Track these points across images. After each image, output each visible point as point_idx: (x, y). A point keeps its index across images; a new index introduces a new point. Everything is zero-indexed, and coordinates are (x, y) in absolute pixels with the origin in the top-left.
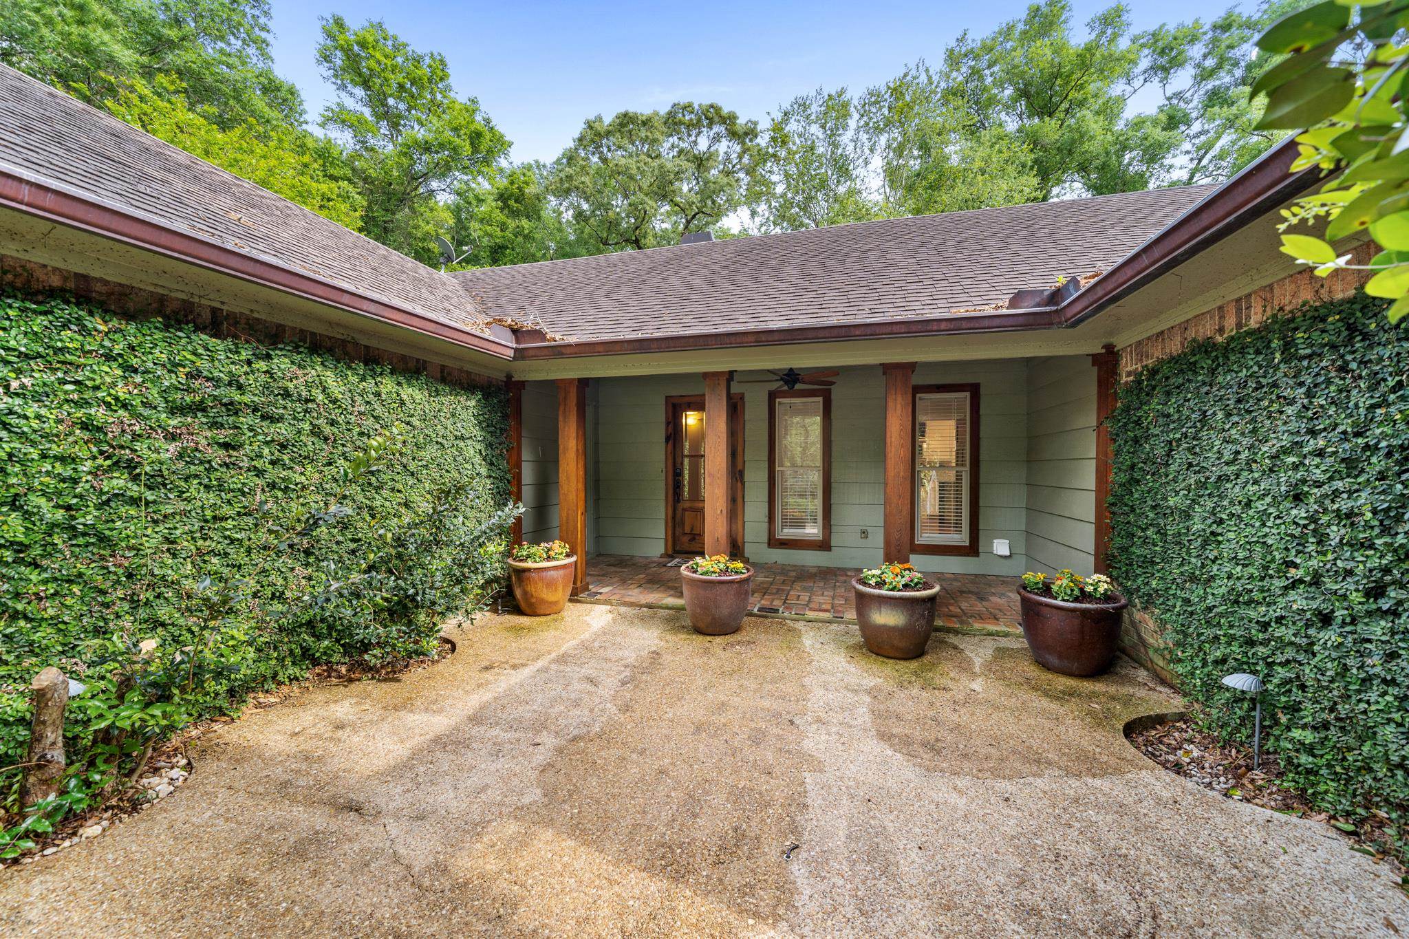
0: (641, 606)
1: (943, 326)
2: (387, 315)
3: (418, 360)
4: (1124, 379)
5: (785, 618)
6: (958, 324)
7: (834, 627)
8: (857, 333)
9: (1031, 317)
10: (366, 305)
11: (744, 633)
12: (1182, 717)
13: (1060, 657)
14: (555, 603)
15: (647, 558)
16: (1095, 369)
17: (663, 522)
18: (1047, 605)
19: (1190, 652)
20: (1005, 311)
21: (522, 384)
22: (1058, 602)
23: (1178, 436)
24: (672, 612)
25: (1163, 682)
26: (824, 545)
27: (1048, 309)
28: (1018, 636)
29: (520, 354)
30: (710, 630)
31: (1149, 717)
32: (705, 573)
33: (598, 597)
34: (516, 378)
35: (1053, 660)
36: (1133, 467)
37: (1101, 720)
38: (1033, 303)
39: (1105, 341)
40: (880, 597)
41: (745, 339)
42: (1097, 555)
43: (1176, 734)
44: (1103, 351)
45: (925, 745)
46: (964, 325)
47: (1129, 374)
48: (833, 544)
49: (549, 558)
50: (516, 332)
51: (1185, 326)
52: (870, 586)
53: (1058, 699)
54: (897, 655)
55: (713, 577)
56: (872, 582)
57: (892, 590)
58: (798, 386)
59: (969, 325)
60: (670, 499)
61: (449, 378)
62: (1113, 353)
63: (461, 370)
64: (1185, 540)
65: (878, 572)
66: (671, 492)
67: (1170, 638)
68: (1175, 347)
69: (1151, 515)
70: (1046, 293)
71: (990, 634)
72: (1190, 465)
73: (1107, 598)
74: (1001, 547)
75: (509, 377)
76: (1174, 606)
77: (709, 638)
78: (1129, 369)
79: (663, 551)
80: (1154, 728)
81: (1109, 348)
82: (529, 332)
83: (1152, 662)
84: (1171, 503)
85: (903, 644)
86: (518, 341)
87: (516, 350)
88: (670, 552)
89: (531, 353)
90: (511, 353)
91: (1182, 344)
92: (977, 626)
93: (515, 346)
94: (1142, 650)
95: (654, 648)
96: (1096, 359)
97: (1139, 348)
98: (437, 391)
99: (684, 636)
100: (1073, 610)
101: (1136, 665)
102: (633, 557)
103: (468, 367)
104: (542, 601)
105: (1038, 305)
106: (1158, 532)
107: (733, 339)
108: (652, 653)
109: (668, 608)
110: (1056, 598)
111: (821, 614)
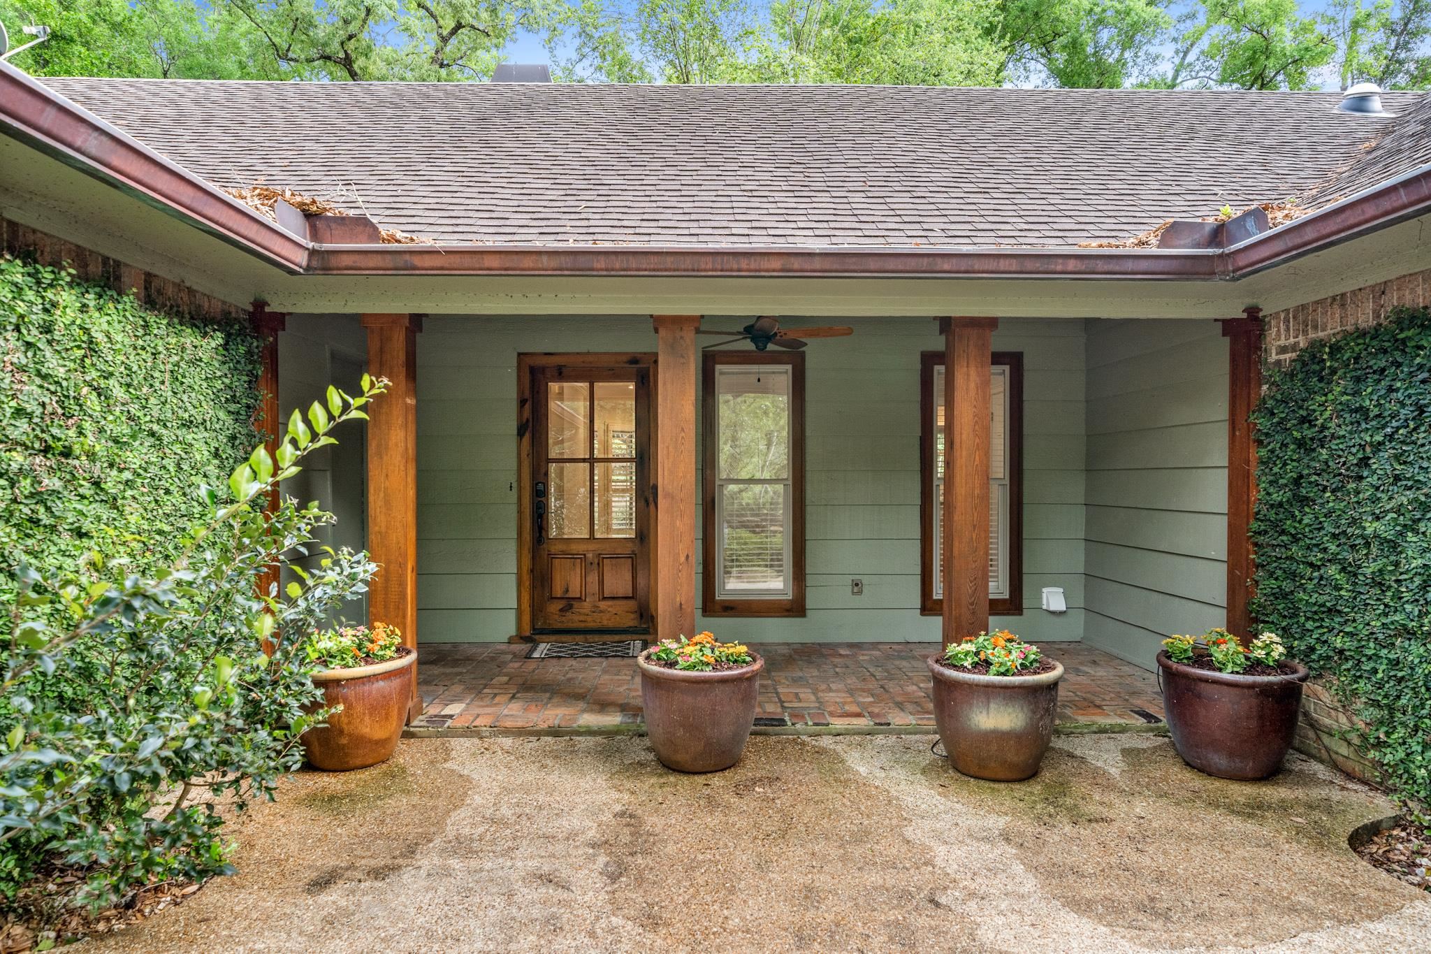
0: (539, 734)
1: (1071, 265)
2: (115, 162)
3: (106, 260)
4: (1274, 357)
5: (798, 733)
6: (1091, 264)
7: (880, 740)
8: (946, 267)
9: (1189, 262)
10: (83, 138)
11: (749, 764)
12: (1397, 822)
13: (1231, 755)
14: (383, 743)
15: (485, 645)
16: (1227, 340)
17: (513, 578)
18: (1206, 680)
19: (1400, 732)
20: (1155, 251)
21: (280, 320)
22: (1225, 676)
23: (1379, 438)
24: (599, 739)
25: (1350, 776)
26: (796, 608)
27: (1210, 251)
28: (1139, 731)
29: (321, 263)
30: (699, 766)
31: (1365, 826)
32: (692, 667)
33: (449, 723)
34: (275, 307)
35: (1219, 760)
36: (1297, 482)
37: (1319, 839)
38: (1188, 241)
39: (1249, 301)
40: (989, 687)
41: (765, 264)
42: (1231, 608)
43: (1400, 846)
44: (1245, 316)
45: (1141, 908)
46: (1101, 265)
47: (1283, 350)
48: (809, 604)
49: (369, 658)
50: (311, 216)
51: (1381, 290)
52: (962, 668)
53: (1250, 816)
54: (1009, 775)
55: (708, 673)
56: (967, 663)
57: (1004, 674)
58: (771, 347)
59: (1107, 268)
60: (527, 536)
61: (160, 300)
62: (1257, 319)
63: (179, 286)
64: (1390, 579)
65: (971, 647)
66: (528, 525)
67: (1364, 716)
68: (1364, 317)
69: (1333, 548)
70: (1207, 229)
71: (1102, 731)
72: (1397, 478)
73: (1281, 667)
74: (1054, 599)
75: (259, 305)
76: (1375, 671)
77: (700, 779)
78: (1282, 342)
79: (512, 630)
80: (1371, 841)
81: (1253, 311)
82: (342, 220)
83: (1328, 750)
84: (1369, 531)
85: (1012, 756)
86: (315, 236)
87: (313, 253)
88: (527, 632)
89: (346, 261)
90: (302, 258)
91: (1377, 315)
92: (1083, 720)
93: (311, 245)
94: (1311, 734)
95: (618, 808)
96: (1228, 326)
97: (1302, 316)
98: (146, 326)
99: (653, 780)
100: (1251, 686)
101: (1303, 757)
102: (455, 645)
103: (193, 281)
104: (360, 741)
105: (1198, 246)
106: (1343, 569)
107: (744, 263)
108: (622, 814)
109: (590, 732)
110: (1220, 670)
111: (855, 721)
